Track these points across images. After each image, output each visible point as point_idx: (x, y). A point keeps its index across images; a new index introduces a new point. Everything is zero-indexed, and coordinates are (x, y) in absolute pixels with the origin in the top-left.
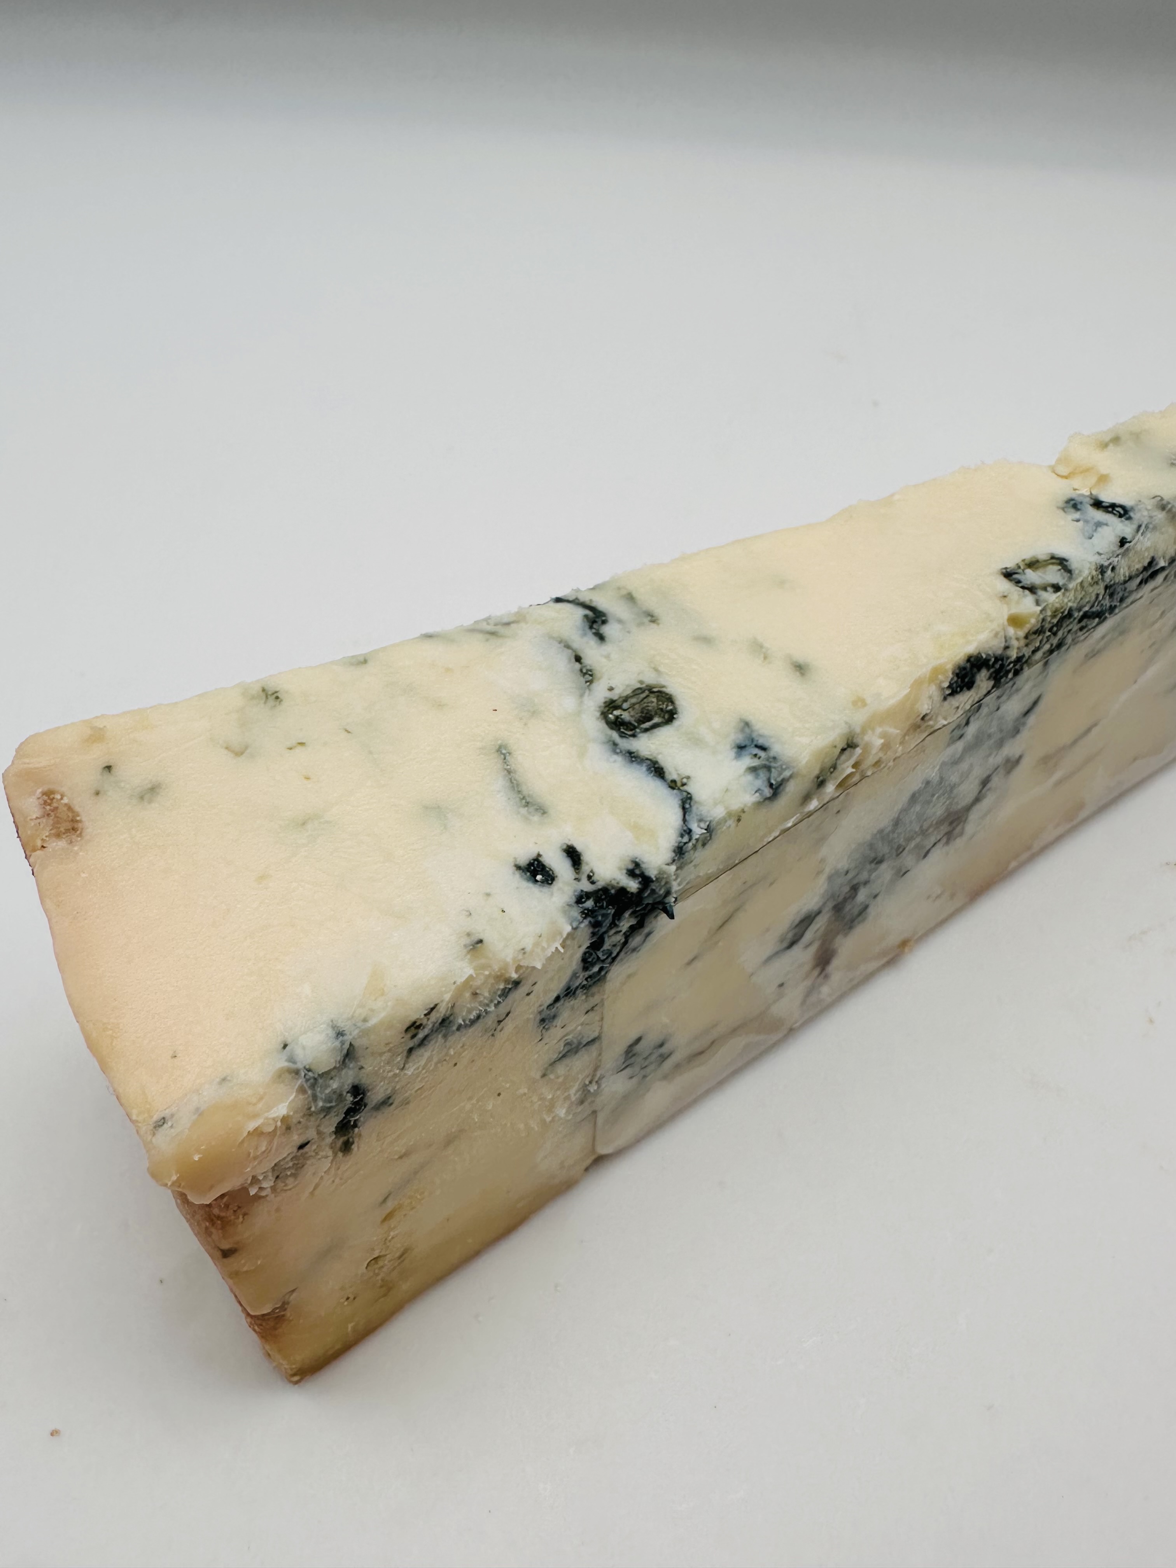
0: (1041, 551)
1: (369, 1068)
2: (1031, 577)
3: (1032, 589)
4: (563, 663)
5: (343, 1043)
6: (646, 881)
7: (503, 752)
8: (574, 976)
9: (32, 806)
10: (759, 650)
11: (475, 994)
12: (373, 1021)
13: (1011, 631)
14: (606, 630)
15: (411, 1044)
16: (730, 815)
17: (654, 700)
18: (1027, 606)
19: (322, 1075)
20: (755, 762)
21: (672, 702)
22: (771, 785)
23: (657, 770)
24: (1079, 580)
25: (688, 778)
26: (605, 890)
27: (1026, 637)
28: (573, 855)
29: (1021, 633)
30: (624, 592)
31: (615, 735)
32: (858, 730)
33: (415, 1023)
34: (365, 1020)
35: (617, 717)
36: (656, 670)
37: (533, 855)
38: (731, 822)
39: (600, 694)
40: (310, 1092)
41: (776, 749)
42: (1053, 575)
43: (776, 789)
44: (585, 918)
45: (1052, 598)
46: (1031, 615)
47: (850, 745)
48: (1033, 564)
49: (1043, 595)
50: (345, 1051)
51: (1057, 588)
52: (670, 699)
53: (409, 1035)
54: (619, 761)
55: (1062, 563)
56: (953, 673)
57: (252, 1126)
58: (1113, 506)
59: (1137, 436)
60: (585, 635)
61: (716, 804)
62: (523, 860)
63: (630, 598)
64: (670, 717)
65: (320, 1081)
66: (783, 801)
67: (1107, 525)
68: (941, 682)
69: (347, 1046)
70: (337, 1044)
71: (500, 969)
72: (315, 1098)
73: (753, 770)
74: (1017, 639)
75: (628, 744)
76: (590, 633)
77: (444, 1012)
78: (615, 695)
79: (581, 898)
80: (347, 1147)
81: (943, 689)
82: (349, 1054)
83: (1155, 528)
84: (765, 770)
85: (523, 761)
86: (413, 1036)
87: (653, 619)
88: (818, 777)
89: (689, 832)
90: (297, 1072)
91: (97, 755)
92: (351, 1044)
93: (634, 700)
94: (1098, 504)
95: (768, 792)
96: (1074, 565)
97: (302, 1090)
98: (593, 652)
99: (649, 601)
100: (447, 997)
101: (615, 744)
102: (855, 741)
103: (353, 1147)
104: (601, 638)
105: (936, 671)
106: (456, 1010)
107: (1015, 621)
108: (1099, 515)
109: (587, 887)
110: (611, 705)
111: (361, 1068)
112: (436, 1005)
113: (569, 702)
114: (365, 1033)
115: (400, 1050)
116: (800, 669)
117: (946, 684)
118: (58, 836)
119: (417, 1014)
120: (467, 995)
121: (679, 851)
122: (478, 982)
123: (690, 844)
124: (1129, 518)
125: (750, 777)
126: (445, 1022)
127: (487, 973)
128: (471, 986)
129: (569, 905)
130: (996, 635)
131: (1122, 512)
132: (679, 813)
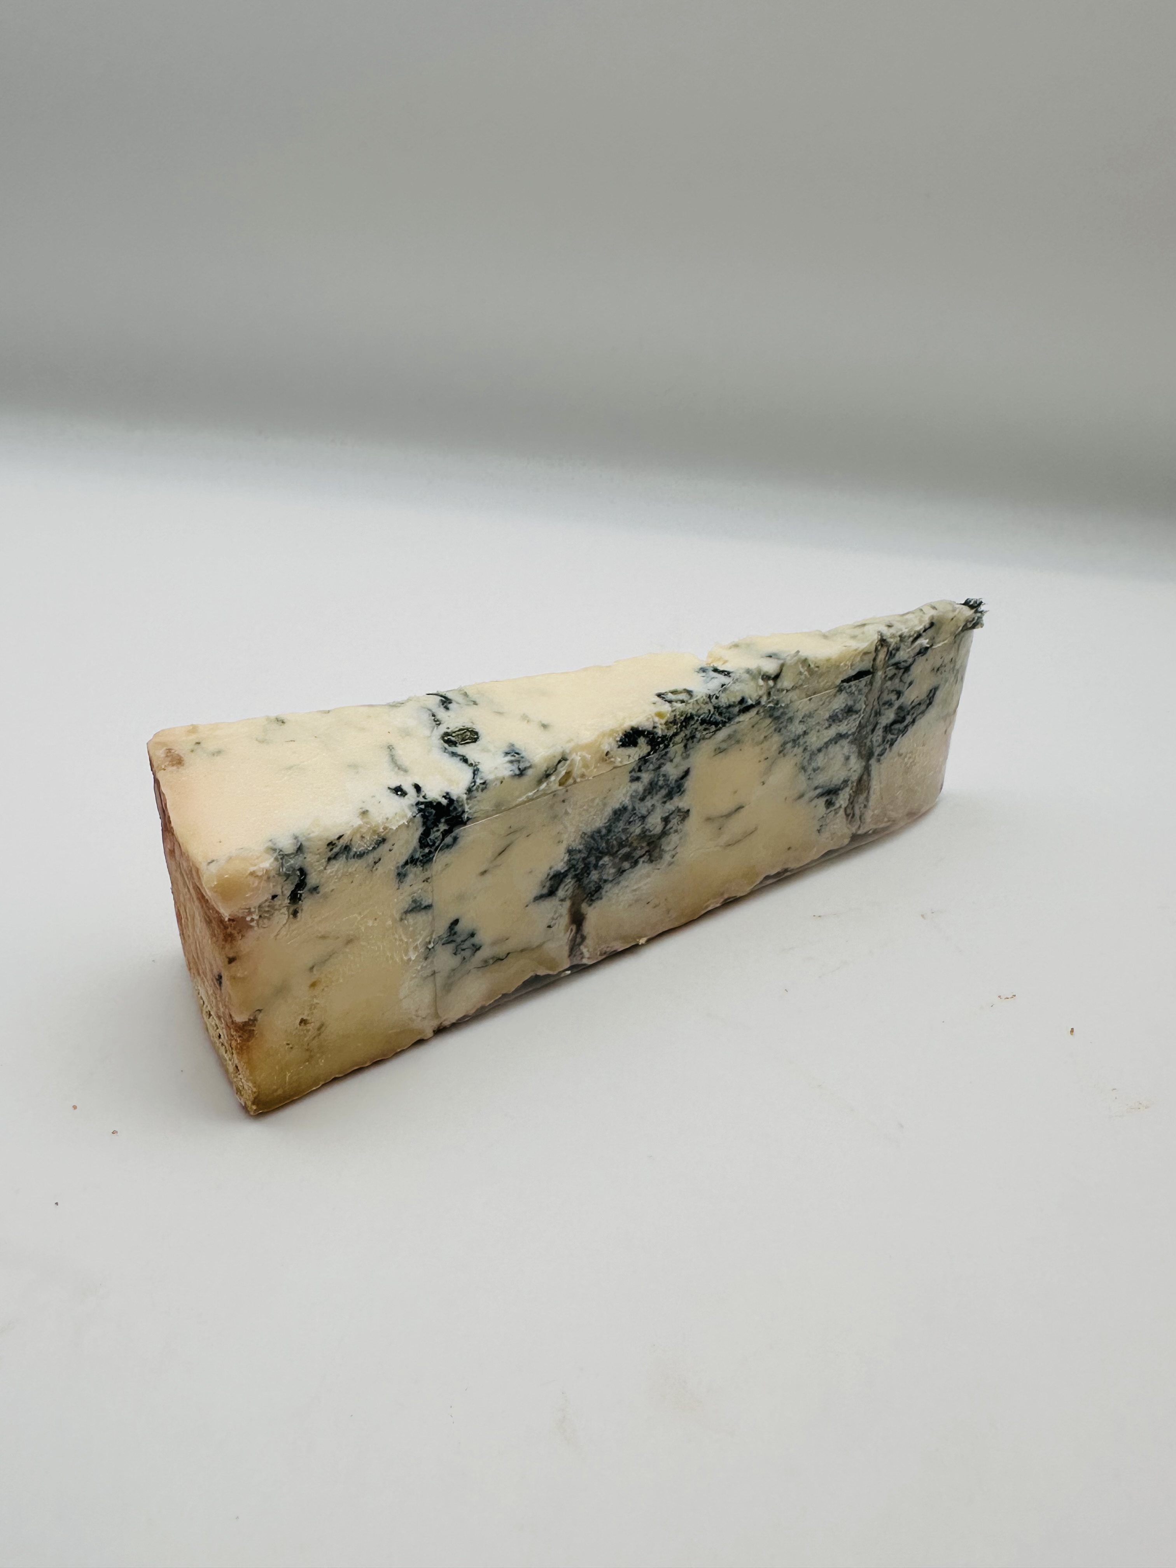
0: (680, 687)
1: (308, 859)
2: (671, 696)
3: (670, 702)
4: (426, 718)
5: (298, 841)
6: (451, 801)
7: (390, 748)
8: (415, 850)
9: (161, 753)
10: (525, 718)
11: (362, 837)
12: (312, 835)
13: (657, 719)
14: (450, 706)
15: (330, 854)
16: (496, 779)
17: (469, 734)
18: (666, 708)
19: (286, 855)
20: (513, 758)
21: (477, 735)
22: (519, 769)
23: (465, 760)
24: (695, 699)
25: (479, 763)
26: (431, 803)
27: (666, 723)
28: (418, 788)
29: (663, 721)
30: (463, 692)
31: (446, 745)
32: (568, 751)
33: (332, 842)
34: (309, 834)
35: (448, 739)
36: (472, 723)
37: (399, 785)
38: (498, 783)
39: (442, 729)
40: (281, 861)
41: (523, 754)
42: (683, 696)
43: (522, 773)
44: (419, 812)
45: (679, 705)
46: (668, 712)
47: (564, 759)
48: (674, 692)
49: (674, 704)
50: (298, 846)
51: (682, 702)
52: (476, 733)
53: (329, 849)
54: (446, 756)
55: (689, 693)
56: (623, 734)
57: (252, 869)
58: (723, 672)
59: (748, 645)
60: (439, 707)
61: (490, 773)
62: (393, 786)
63: (466, 695)
64: (475, 740)
65: (286, 857)
66: (525, 780)
67: (717, 678)
68: (616, 737)
69: (299, 844)
70: (295, 841)
71: (375, 826)
72: (282, 865)
73: (511, 762)
74: (661, 724)
75: (453, 749)
76: (442, 706)
77: (347, 841)
78: (449, 731)
79: (418, 804)
80: (295, 913)
81: (617, 741)
82: (300, 849)
83: (741, 682)
84: (517, 762)
85: (399, 752)
86: (331, 850)
87: (475, 703)
88: (546, 771)
89: (475, 782)
90: (275, 850)
91: (194, 737)
92: (301, 844)
93: (457, 733)
94: (716, 670)
95: (517, 772)
96: (694, 694)
97: (276, 859)
98: (441, 714)
99: (475, 697)
100: (348, 832)
101: (446, 749)
102: (566, 756)
103: (298, 914)
104: (447, 708)
105: (613, 731)
106: (353, 843)
107: (660, 715)
108: (715, 674)
109: (422, 800)
110: (447, 734)
111: (305, 858)
112: (343, 835)
113: (427, 732)
114: (308, 840)
115: (324, 856)
116: (545, 726)
117: (618, 739)
118: (173, 765)
119: (333, 837)
120: (359, 836)
121: (469, 790)
122: (364, 830)
123: (475, 787)
124: (730, 676)
125: (509, 765)
126: (347, 848)
127: (369, 826)
128: (361, 831)
129: (412, 805)
130: (648, 720)
131: (727, 674)
132: (472, 775)
